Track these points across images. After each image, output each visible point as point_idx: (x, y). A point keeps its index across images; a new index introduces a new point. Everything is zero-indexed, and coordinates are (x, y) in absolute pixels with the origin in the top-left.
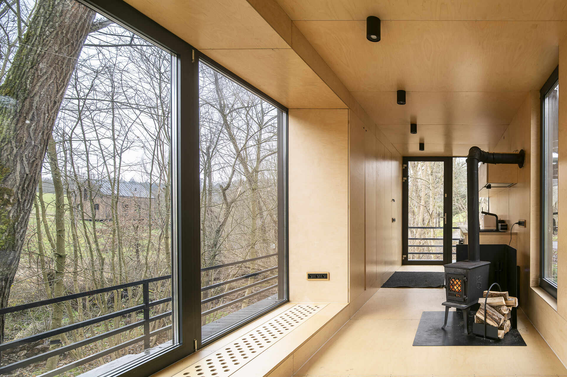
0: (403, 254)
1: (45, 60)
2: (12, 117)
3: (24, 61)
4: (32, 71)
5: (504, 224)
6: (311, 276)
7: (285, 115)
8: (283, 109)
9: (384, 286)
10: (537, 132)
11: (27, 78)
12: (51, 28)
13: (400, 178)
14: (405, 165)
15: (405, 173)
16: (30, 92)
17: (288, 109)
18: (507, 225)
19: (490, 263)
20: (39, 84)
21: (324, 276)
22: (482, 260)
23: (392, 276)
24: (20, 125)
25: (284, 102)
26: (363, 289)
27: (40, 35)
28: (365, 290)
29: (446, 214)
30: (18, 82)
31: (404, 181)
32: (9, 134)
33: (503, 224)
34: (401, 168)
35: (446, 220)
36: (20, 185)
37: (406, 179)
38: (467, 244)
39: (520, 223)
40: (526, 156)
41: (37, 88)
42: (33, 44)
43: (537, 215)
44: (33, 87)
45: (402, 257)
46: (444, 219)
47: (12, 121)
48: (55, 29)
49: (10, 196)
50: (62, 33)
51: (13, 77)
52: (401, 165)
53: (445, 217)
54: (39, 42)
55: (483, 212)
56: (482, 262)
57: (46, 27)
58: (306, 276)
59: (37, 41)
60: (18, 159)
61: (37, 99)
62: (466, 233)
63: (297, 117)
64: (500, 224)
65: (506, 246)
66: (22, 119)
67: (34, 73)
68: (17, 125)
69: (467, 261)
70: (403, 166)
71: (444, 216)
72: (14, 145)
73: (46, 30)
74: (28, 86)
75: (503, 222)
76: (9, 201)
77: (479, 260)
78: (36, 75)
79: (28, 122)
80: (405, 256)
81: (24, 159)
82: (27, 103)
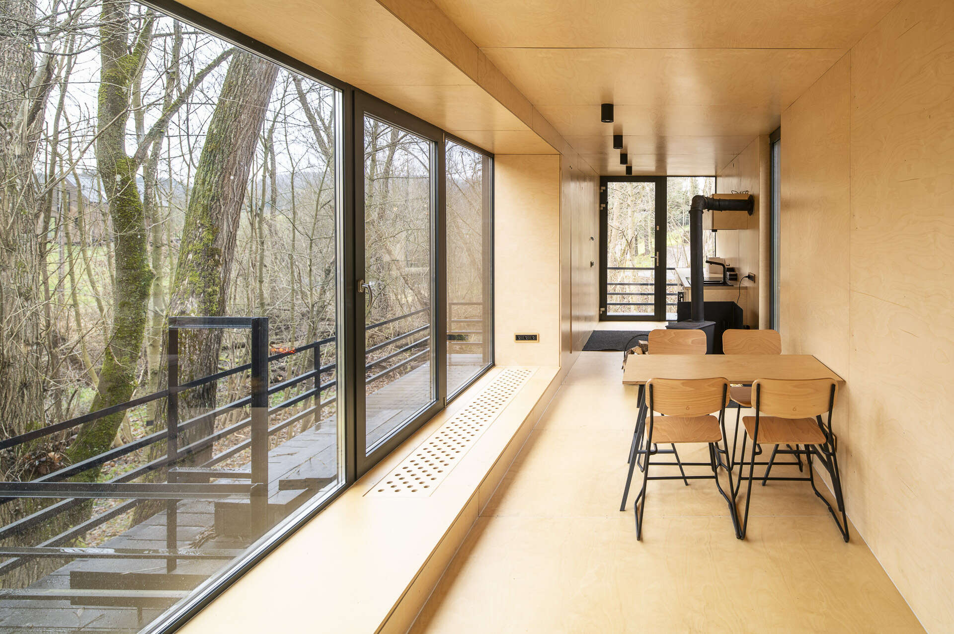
0: (601, 307)
1: (246, 111)
2: (219, 173)
3: (228, 114)
4: (236, 123)
5: (734, 273)
6: (519, 338)
7: (490, 161)
8: (489, 155)
9: (586, 349)
10: (766, 180)
11: (231, 132)
12: (251, 76)
13: (598, 205)
14: (604, 188)
15: (603, 198)
16: (235, 146)
17: (494, 155)
18: (736, 275)
19: (715, 323)
20: (241, 137)
21: (533, 338)
22: (707, 319)
23: (592, 336)
24: (226, 181)
25: (488, 147)
26: (569, 352)
27: (242, 85)
28: (571, 353)
29: (658, 253)
30: (223, 136)
31: (602, 209)
32: (217, 191)
33: (732, 273)
34: (598, 191)
35: (658, 261)
36: (226, 244)
37: (604, 206)
38: (690, 300)
39: (749, 277)
40: (756, 202)
41: (240, 141)
42: (235, 95)
43: (767, 271)
44: (237, 141)
45: (600, 310)
46: (656, 259)
47: (219, 178)
48: (255, 77)
49: (220, 256)
50: (260, 79)
51: (217, 132)
52: (598, 188)
53: (657, 257)
54: (241, 92)
55: (707, 262)
56: (706, 322)
57: (247, 75)
58: (514, 338)
59: (239, 91)
60: (225, 217)
61: (239, 152)
62: (688, 287)
63: (502, 163)
64: (728, 273)
65: (733, 303)
66: (227, 175)
67: (237, 126)
68: (223, 181)
69: (690, 321)
70: (600, 189)
71: (656, 255)
72: (221, 203)
73: (247, 78)
74: (232, 140)
75: (732, 270)
76: (219, 261)
77: (703, 320)
78: (239, 128)
79: (232, 177)
80: (603, 309)
81: (229, 216)
82: (231, 157)
